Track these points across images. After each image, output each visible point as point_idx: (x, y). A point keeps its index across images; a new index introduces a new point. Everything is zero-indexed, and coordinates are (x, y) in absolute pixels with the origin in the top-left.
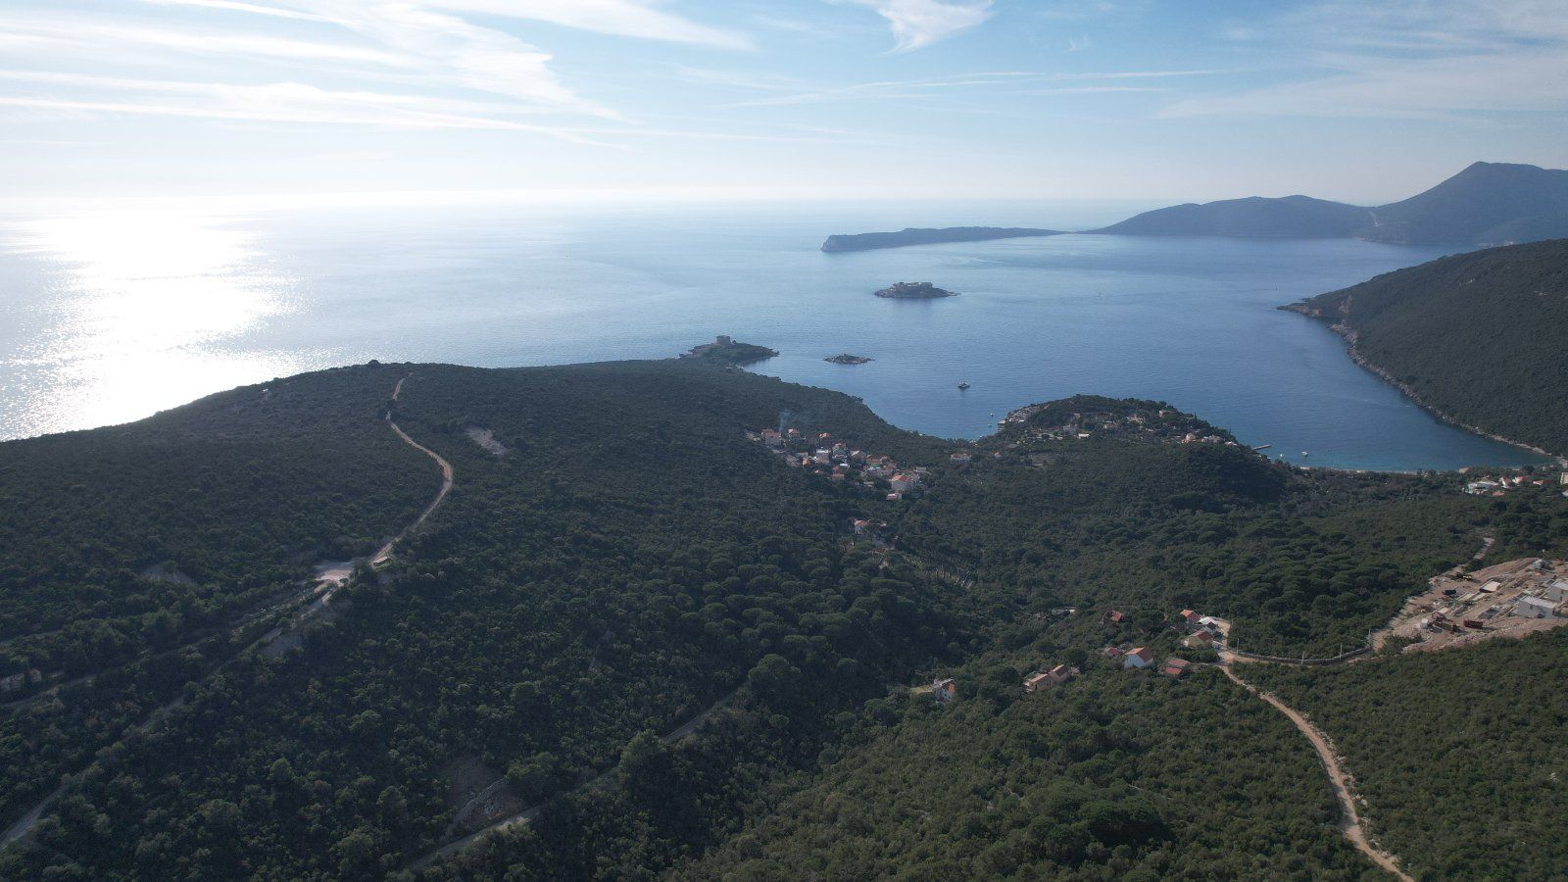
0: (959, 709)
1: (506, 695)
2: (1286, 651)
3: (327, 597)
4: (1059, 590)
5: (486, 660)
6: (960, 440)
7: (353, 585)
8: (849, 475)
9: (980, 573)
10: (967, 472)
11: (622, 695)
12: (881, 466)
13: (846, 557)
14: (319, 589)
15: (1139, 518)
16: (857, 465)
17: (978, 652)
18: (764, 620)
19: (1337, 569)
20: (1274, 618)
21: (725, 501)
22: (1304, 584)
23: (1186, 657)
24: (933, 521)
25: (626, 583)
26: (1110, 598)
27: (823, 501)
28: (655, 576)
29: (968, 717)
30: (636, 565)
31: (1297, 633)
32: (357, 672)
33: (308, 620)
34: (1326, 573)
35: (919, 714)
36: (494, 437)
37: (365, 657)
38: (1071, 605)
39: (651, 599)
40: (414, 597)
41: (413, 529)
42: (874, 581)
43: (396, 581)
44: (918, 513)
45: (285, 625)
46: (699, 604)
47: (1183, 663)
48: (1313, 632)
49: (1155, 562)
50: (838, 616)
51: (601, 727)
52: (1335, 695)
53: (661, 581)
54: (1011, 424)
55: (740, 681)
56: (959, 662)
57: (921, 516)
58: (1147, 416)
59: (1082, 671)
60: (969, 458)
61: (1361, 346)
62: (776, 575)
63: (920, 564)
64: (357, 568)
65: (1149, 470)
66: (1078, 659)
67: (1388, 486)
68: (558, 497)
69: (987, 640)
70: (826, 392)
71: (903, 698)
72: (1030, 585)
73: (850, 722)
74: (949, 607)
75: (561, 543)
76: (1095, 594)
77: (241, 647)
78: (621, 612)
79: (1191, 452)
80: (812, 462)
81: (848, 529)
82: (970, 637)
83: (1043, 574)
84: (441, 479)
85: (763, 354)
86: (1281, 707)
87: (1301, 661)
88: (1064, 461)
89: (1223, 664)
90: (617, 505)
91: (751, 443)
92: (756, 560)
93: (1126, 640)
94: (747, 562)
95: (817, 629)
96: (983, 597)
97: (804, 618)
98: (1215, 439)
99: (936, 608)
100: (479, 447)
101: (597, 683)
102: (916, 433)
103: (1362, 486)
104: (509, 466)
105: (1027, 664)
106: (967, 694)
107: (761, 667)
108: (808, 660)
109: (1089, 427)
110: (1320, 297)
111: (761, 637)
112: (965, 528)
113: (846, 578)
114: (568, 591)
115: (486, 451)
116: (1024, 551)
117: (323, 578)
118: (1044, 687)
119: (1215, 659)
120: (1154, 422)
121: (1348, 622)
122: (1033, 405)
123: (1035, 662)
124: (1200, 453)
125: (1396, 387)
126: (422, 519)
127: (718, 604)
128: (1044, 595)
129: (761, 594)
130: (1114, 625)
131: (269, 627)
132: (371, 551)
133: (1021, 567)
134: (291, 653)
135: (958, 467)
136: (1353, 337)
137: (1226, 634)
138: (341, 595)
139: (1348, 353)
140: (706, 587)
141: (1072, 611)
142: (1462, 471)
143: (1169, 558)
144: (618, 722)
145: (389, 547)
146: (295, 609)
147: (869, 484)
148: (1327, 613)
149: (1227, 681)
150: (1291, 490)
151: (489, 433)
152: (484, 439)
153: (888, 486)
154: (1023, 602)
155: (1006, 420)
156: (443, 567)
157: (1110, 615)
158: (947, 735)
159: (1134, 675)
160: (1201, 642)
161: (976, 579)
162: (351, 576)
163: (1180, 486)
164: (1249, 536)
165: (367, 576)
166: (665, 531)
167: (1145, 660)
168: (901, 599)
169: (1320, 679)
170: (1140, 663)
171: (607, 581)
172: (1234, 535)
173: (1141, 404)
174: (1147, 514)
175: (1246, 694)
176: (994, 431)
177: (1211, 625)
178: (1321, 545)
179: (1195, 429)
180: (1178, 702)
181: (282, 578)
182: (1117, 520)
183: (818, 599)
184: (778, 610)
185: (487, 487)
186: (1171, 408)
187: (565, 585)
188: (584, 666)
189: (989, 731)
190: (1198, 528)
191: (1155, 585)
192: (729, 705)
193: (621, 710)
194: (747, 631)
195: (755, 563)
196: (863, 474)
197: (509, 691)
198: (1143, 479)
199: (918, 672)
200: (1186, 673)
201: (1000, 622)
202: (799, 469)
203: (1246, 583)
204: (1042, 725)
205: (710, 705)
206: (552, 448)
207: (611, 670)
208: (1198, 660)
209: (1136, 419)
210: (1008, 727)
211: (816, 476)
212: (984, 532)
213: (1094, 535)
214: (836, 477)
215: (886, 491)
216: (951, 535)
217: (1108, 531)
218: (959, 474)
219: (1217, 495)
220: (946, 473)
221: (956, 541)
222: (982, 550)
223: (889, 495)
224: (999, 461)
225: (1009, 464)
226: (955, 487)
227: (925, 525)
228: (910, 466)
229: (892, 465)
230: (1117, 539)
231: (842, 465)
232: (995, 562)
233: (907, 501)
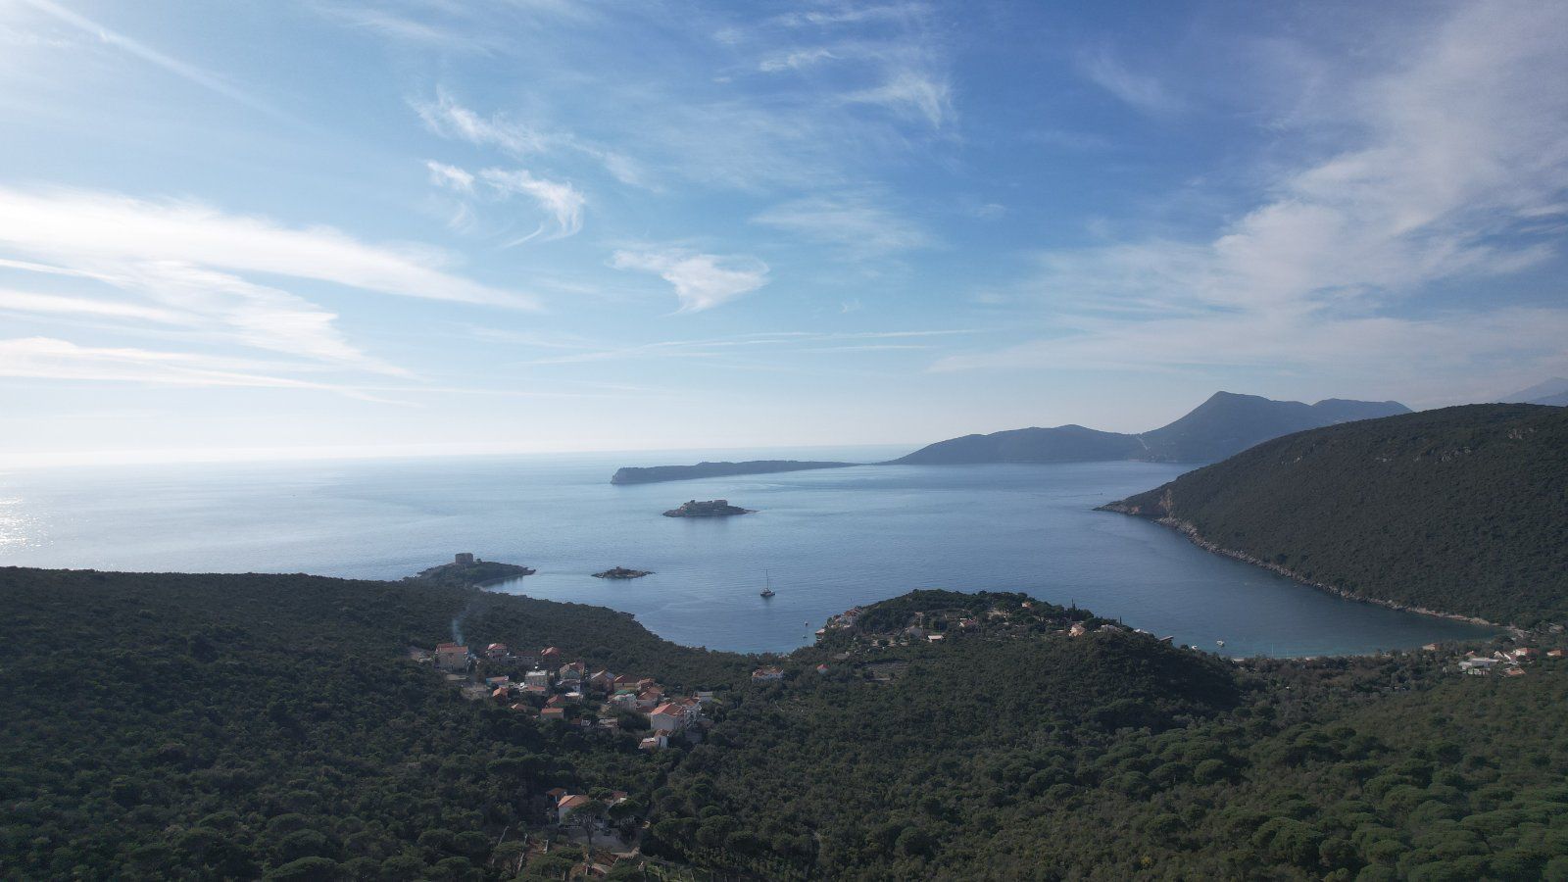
6: (766, 655)
8: (578, 710)
10: (778, 695)
12: (638, 694)
15: (1064, 748)
16: (598, 693)
24: (722, 783)
44: (693, 769)
54: (834, 632)
57: (702, 775)
60: (779, 675)
80: (512, 691)
81: (544, 816)
85: (514, 572)
91: (416, 667)
102: (704, 648)
112: (782, 792)
116: (896, 831)
122: (859, 608)
135: (763, 689)
136: (1187, 526)
147: (607, 723)
153: (645, 726)
155: (826, 627)
163: (1100, 694)
174: (1070, 741)
176: (812, 642)
179: (1074, 619)
182: (1034, 755)
196: (605, 708)
212: (817, 796)
213: (1007, 784)
214: (553, 711)
215: (642, 733)
216: (756, 809)
217: (1028, 775)
218: (766, 699)
219: (1158, 702)
220: (745, 699)
221: (767, 822)
222: (818, 836)
223: (646, 740)
224: (826, 678)
225: (841, 680)
226: (759, 720)
227: (706, 795)
228: (689, 693)
229: (656, 691)
230: (1051, 790)
231: (571, 694)
232: (845, 861)
233: (677, 749)
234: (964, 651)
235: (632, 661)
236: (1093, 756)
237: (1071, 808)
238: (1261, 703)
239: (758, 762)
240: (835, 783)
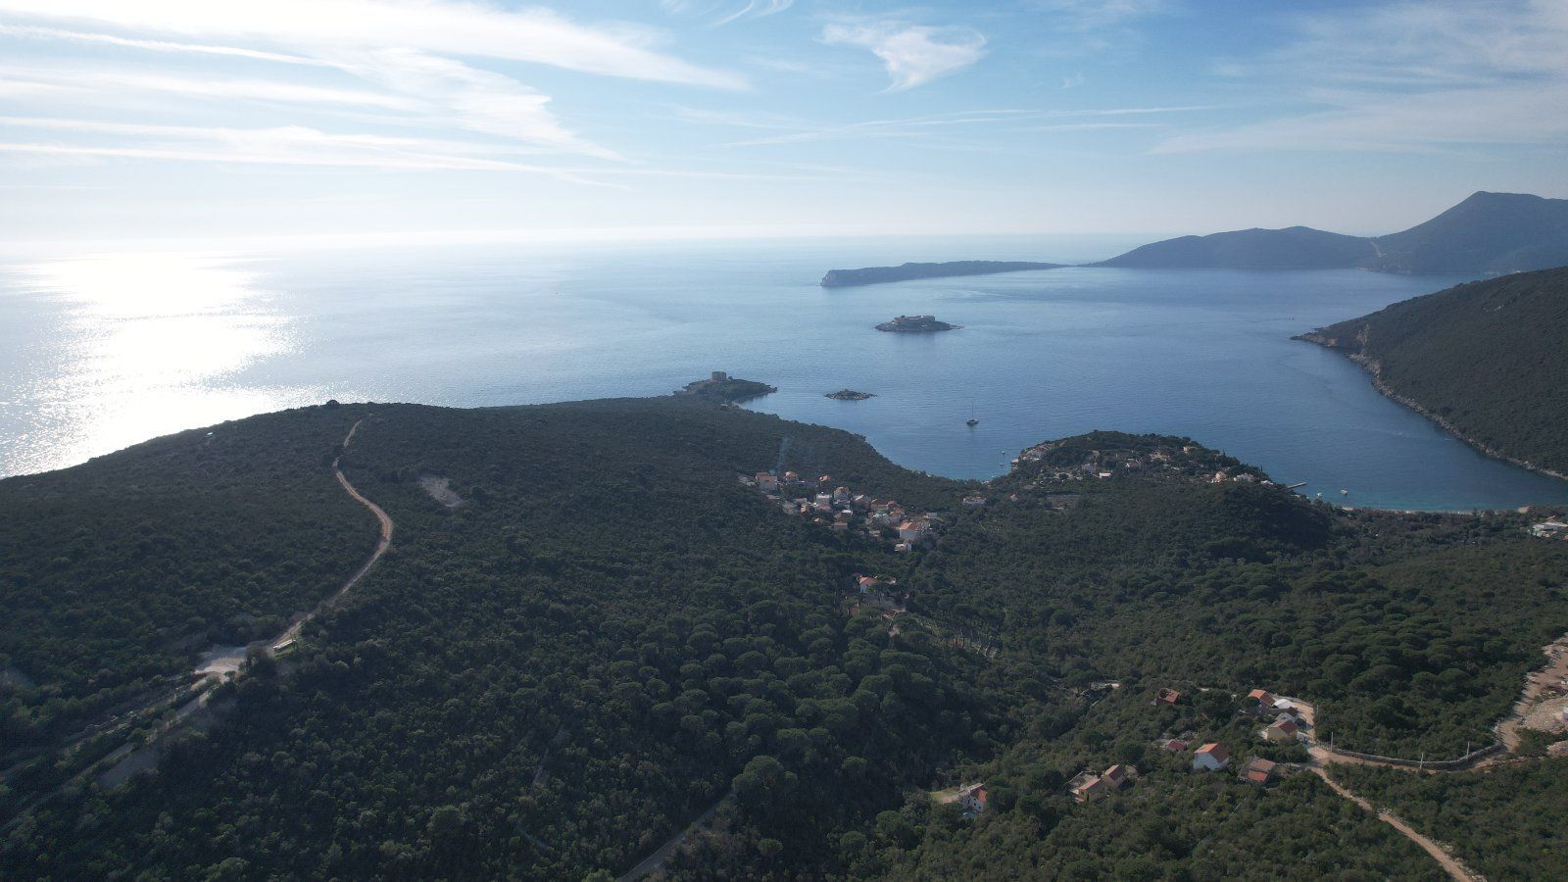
0: (994, 829)
1: (422, 824)
2: (1395, 748)
3: (205, 696)
4: (1097, 658)
5: (401, 775)
6: (972, 481)
7: (242, 679)
8: (854, 523)
9: (1004, 637)
10: (981, 517)
11: (575, 818)
12: (888, 512)
13: (851, 624)
14: (195, 686)
15: (1176, 569)
16: (862, 511)
17: (1009, 741)
18: (753, 711)
19: (1429, 636)
20: (1368, 704)
21: (712, 557)
22: (1395, 657)
23: (1270, 757)
24: (948, 575)
25: (588, 665)
26: (1159, 670)
27: (824, 556)
28: (622, 657)
29: (1007, 840)
30: (603, 642)
31: (1403, 724)
32: (228, 801)
33: (176, 728)
34: (1420, 643)
35: (944, 831)
36: (452, 487)
37: (240, 777)
38: (1113, 678)
39: (618, 686)
40: (319, 693)
41: (331, 603)
42: (884, 654)
43: (298, 672)
44: (930, 566)
45: (140, 739)
46: (676, 690)
47: (1269, 765)
48: (1422, 721)
49: (1207, 624)
50: (844, 702)
51: (542, 864)
52: (1481, 818)
53: (629, 663)
54: (1026, 463)
55: (721, 792)
56: (988, 757)
57: (935, 570)
58: (1172, 453)
59: (1142, 771)
60: (984, 501)
61: (1386, 374)
62: (769, 650)
63: (937, 631)
64: (249, 659)
65: (1181, 513)
66: (1134, 755)
67: (1444, 528)
68: (515, 559)
69: (1018, 726)
70: (825, 430)
71: (923, 807)
72: (1063, 652)
73: (859, 845)
74: (973, 683)
75: (512, 616)
76: (1140, 664)
77: (72, 772)
78: (578, 704)
79: (1227, 493)
80: (812, 509)
81: (853, 589)
82: (999, 723)
83: (1075, 639)
84: (379, 536)
85: (760, 390)
86: (1409, 832)
87: (1419, 766)
88: (1085, 504)
89: (1316, 764)
90: (585, 566)
91: (744, 488)
92: (746, 630)
93: (1188, 728)
94: (735, 634)
95: (815, 719)
96: (1012, 670)
97: (803, 705)
98: (1249, 478)
99: (958, 685)
100: (430, 498)
101: (542, 802)
102: (924, 474)
103: (1414, 529)
104: (461, 520)
105: (1072, 763)
106: (1003, 805)
107: (749, 774)
108: (807, 760)
109: (1110, 466)
110: (1334, 327)
111: (749, 733)
112: (985, 584)
113: (851, 651)
114: (515, 678)
115: (437, 503)
116: (1052, 611)
117: (207, 670)
118: (1097, 795)
119: (1305, 759)
120: (1181, 460)
121: (1461, 707)
122: (1047, 442)
123: (1080, 758)
124: (1236, 495)
125: (1428, 419)
126: (345, 590)
127: (698, 691)
128: (1080, 666)
129: (751, 675)
130: (1170, 708)
131: (118, 742)
132: (273, 633)
133: (1050, 630)
134: (140, 780)
135: (971, 512)
136: (1376, 367)
137: (1310, 721)
138: (224, 692)
139: (1373, 384)
140: (685, 668)
141: (1115, 685)
142: (1523, 510)
143: (1221, 619)
144: (565, 856)
145: (298, 626)
146: (159, 715)
147: (875, 533)
148: (1432, 695)
149: (1330, 792)
150: (1339, 533)
151: (445, 482)
152: (438, 488)
153: (896, 535)
154: (1057, 675)
155: (1020, 459)
156: (361, 653)
157: (1164, 694)
158: (981, 866)
159: (1209, 781)
160: (1284, 735)
161: (1000, 646)
162: (241, 667)
163: (1217, 531)
164: (1305, 592)
165: (261, 668)
166: (639, 596)
167: (1220, 760)
168: (917, 677)
169: (1451, 792)
170: (1214, 764)
171: (565, 663)
172: (1288, 589)
173: (1164, 440)
174: (1184, 564)
175: (1358, 814)
176: (1007, 471)
177: (1293, 711)
178: (1394, 603)
179: (1224, 465)
180: (1274, 822)
181: (148, 673)
182: (1152, 572)
183: (818, 679)
184: (770, 696)
185: (431, 547)
186: (1195, 443)
187: (512, 671)
188: (528, 778)
189: (1035, 861)
190: (1245, 581)
191: (1210, 655)
192: (708, 825)
193: (570, 838)
194: (733, 725)
195: (743, 636)
196: (868, 522)
197: (427, 817)
198: (1175, 524)
199: (939, 770)
200: (1273, 779)
201: (1033, 703)
202: (797, 517)
203: (1323, 655)
204: (1101, 854)
205: (684, 826)
206: (516, 498)
207: (560, 784)
208: (1284, 759)
209: (1159, 456)
210: (1059, 856)
211: (815, 525)
212: (1005, 588)
213: (1129, 590)
214: (840, 525)
215: (894, 540)
216: (969, 592)
217: (1144, 584)
218: (974, 520)
219: (1259, 541)
220: (959, 520)
221: (975, 600)
222: (1005, 610)
223: (898, 545)
224: (1016, 505)
225: (1027, 508)
226: (969, 535)
227: (940, 582)
228: (920, 513)
229: (900, 511)
230: (1154, 595)
231: (845, 511)
232: (1020, 625)
233: (917, 553)
234: (1123, 488)
235: (877, 485)
236: (1192, 575)
237: (1164, 607)
238: (1342, 547)
239: (969, 564)
240: (1017, 580)
